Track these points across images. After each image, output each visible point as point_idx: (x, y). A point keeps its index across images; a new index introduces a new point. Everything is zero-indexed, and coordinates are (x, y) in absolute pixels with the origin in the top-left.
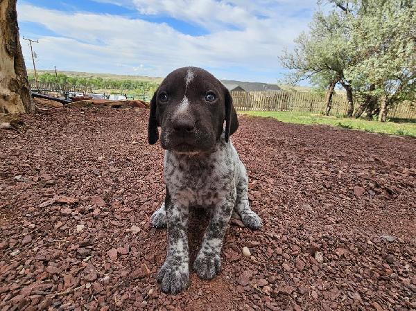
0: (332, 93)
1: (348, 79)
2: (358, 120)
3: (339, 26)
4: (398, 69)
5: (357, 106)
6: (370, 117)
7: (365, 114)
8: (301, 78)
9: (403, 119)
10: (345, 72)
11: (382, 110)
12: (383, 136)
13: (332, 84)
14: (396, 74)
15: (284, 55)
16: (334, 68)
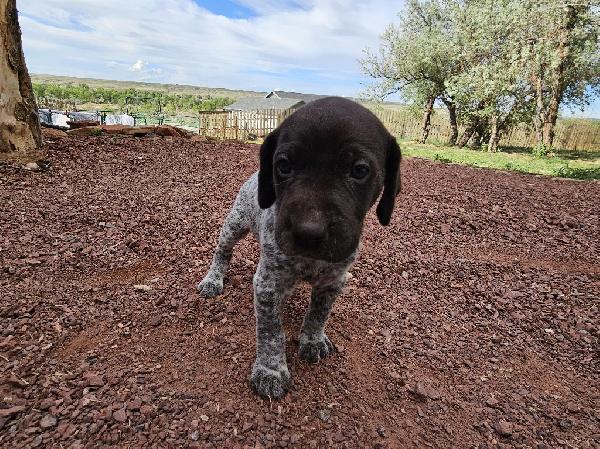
0: (431, 113)
1: (450, 94)
2: (463, 149)
3: (439, 18)
4: (512, 81)
5: (461, 130)
6: (477, 146)
7: (471, 142)
8: (390, 91)
9: (518, 148)
10: (446, 84)
11: (493, 136)
12: (488, 171)
13: (431, 99)
14: (510, 88)
15: (365, 57)
16: (433, 77)
